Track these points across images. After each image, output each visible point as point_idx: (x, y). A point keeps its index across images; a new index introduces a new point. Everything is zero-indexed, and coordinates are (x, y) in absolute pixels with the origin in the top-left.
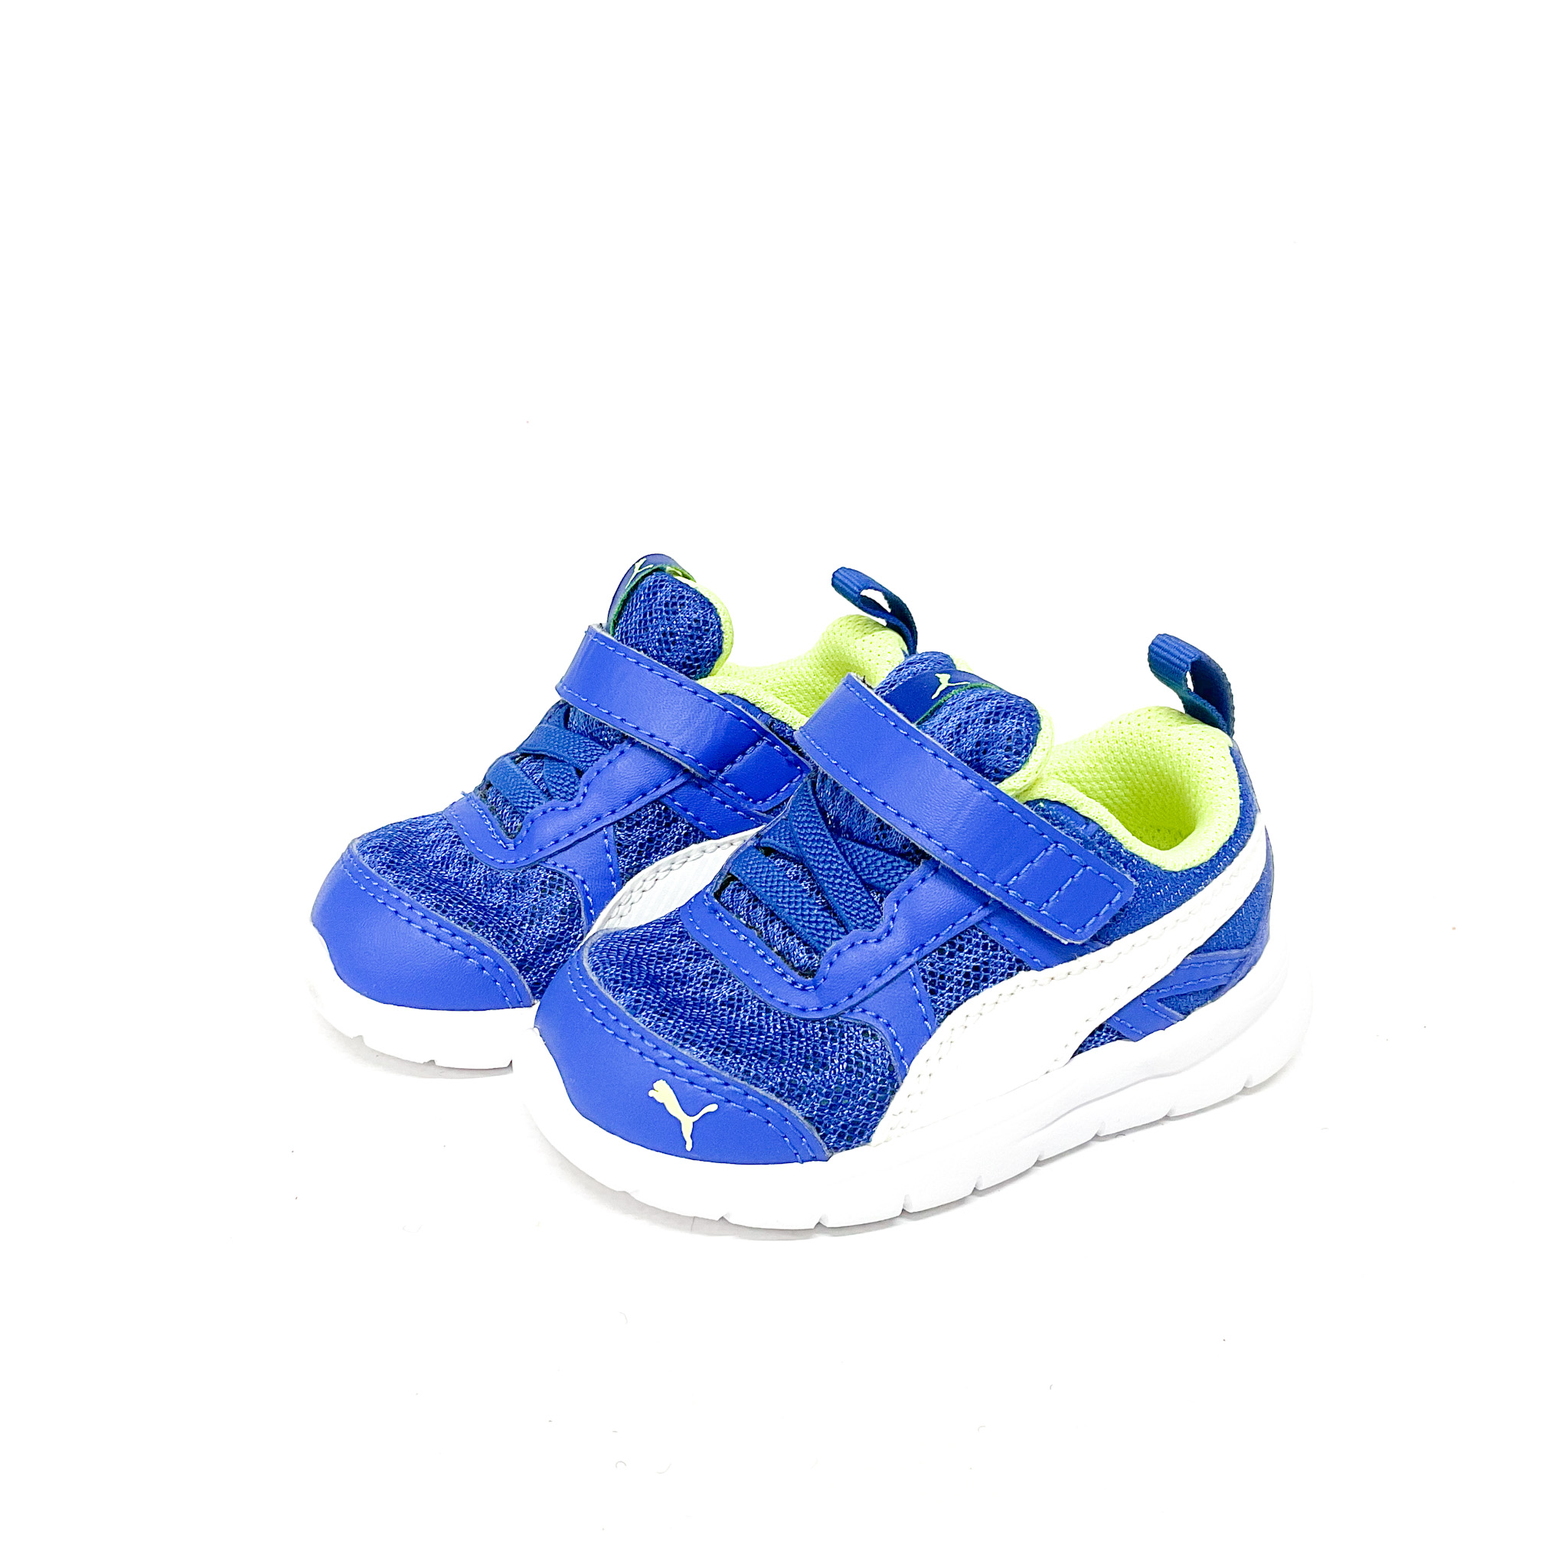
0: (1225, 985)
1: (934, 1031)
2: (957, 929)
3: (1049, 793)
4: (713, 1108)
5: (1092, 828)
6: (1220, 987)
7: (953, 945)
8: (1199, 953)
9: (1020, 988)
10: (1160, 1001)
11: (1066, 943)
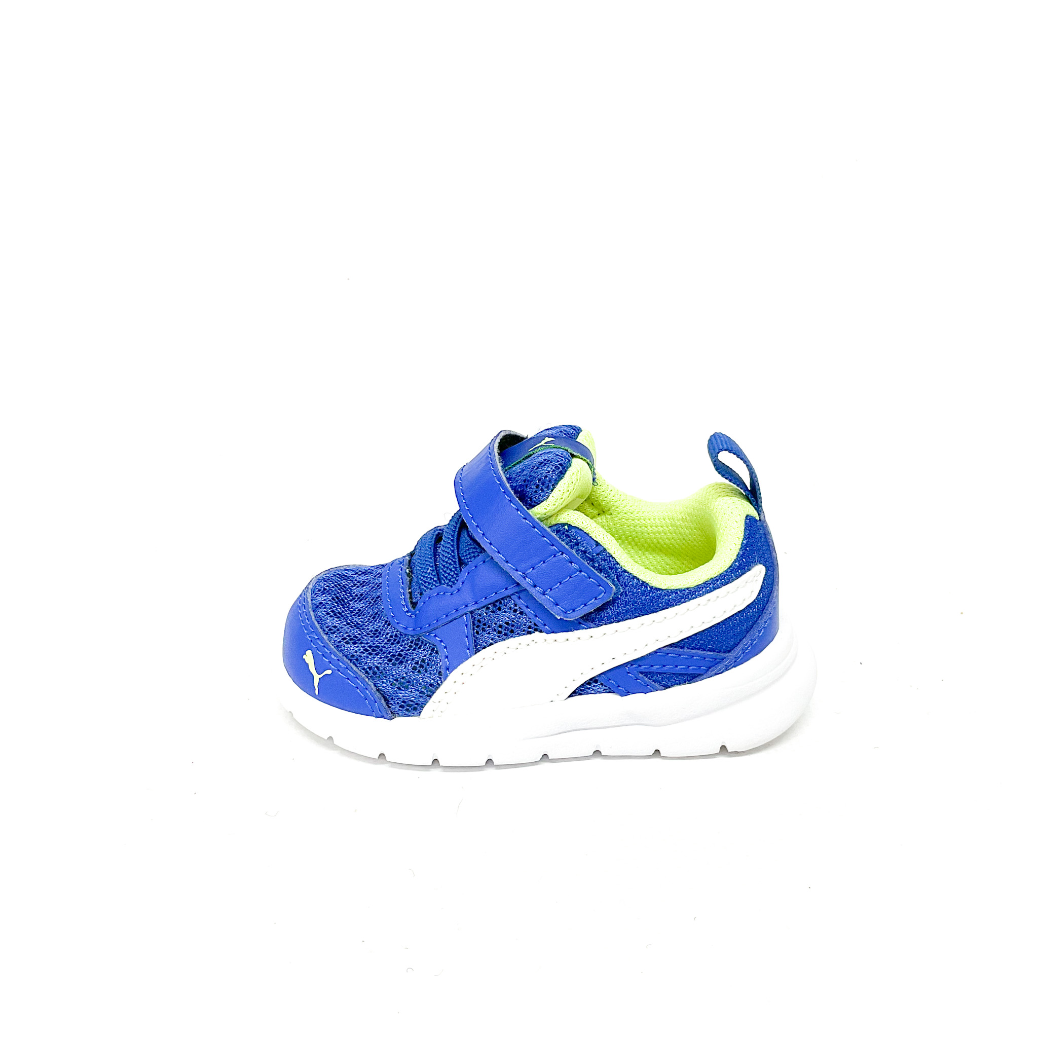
0: (702, 675)
1: (470, 657)
2: (498, 597)
3: (570, 521)
4: (329, 672)
5: (599, 549)
6: (700, 674)
7: (495, 606)
8: (671, 647)
9: (534, 642)
10: (642, 673)
11: (559, 618)
